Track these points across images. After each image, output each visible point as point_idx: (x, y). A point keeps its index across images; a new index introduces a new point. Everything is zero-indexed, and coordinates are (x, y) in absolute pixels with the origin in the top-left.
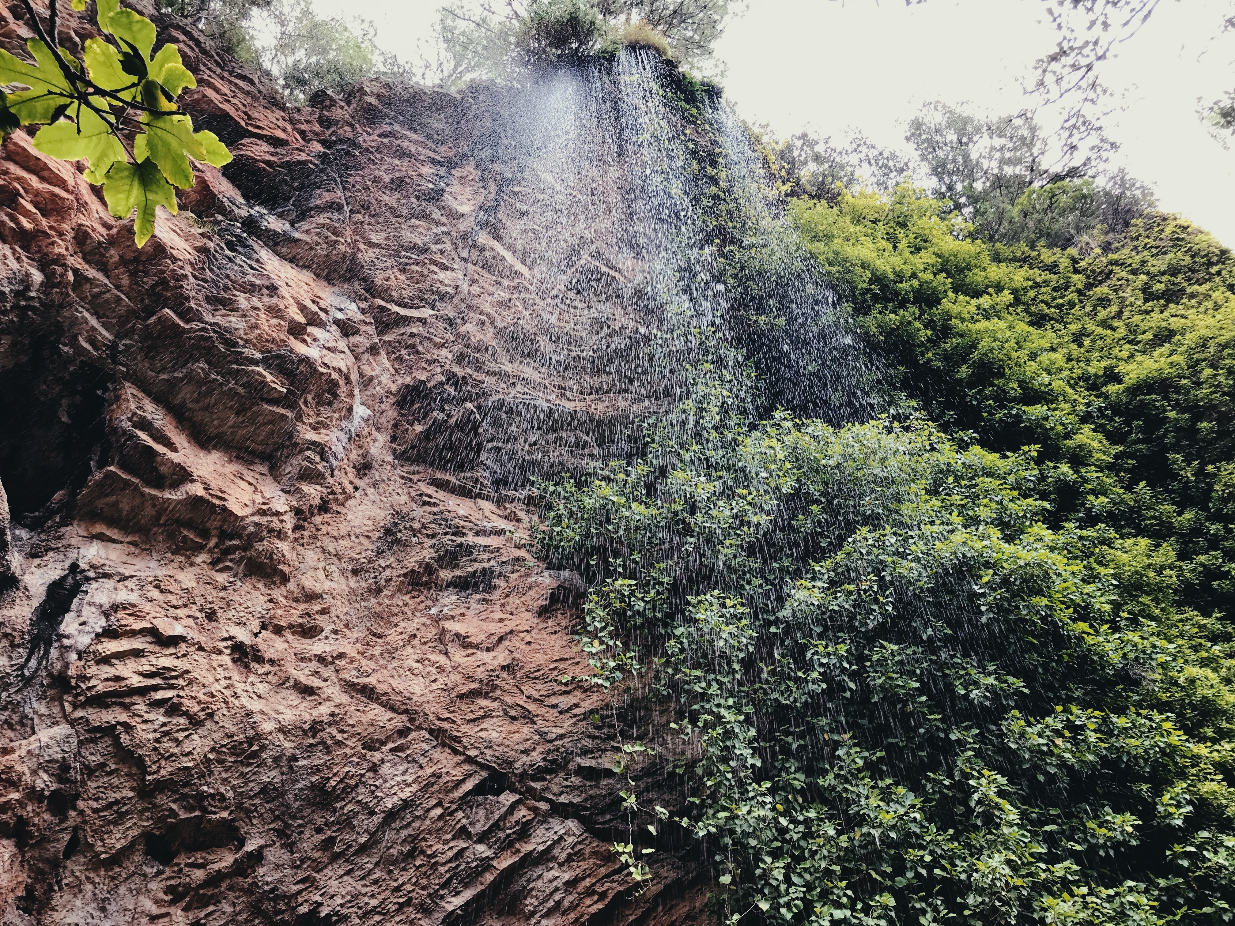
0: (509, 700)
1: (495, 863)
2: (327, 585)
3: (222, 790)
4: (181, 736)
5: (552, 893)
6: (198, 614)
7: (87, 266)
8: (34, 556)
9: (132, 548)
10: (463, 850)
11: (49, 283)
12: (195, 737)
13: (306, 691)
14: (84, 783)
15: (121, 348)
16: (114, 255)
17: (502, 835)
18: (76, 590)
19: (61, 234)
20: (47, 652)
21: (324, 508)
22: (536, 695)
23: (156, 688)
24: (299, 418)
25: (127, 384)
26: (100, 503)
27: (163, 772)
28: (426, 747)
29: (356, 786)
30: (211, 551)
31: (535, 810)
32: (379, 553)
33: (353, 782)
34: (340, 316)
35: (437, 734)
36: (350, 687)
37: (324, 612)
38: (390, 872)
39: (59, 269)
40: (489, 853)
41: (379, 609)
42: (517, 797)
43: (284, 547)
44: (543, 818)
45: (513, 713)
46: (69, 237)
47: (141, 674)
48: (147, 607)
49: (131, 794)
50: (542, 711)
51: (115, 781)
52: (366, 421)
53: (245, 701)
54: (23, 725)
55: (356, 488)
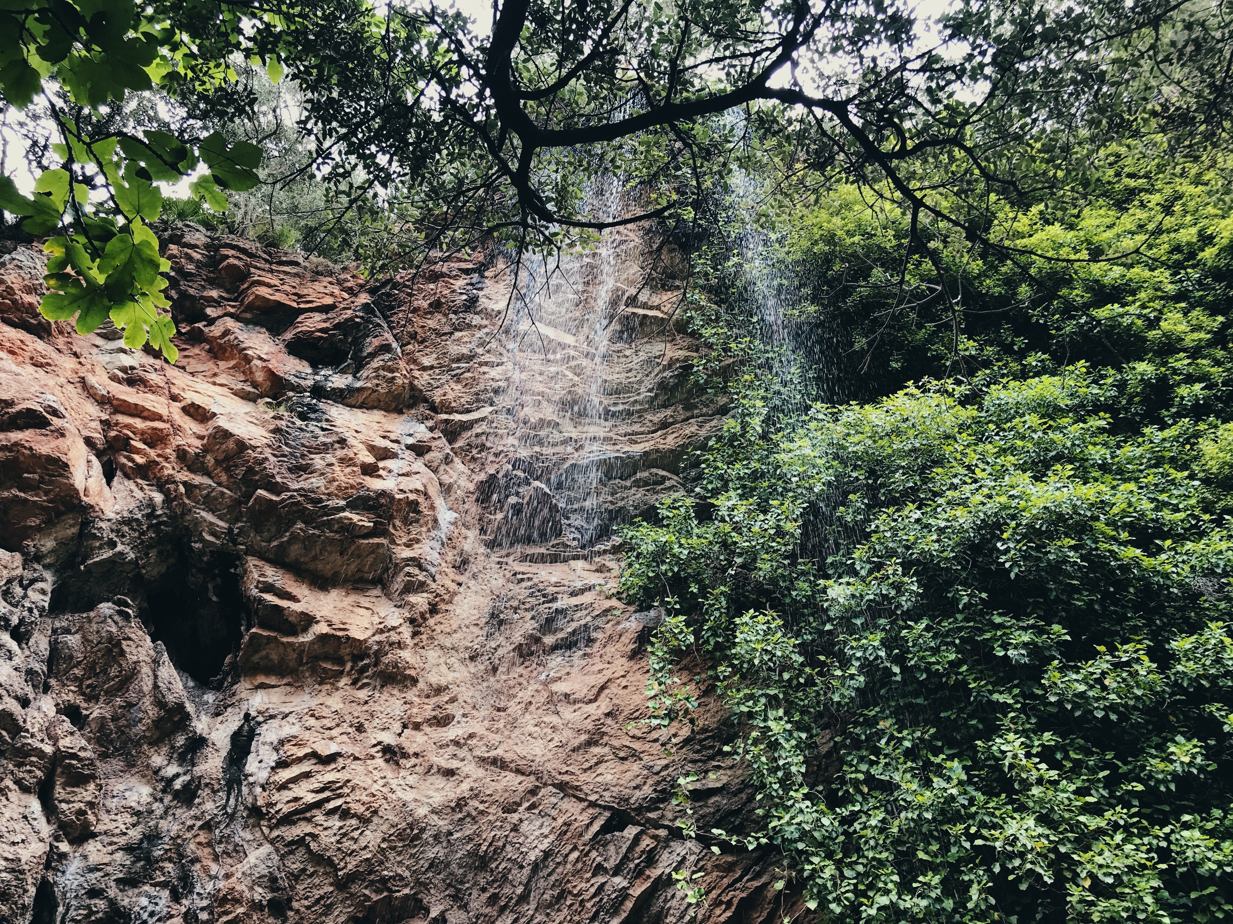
0: (616, 743)
1: (631, 892)
2: (451, 676)
3: (399, 871)
4: (356, 834)
5: (686, 909)
6: (350, 730)
7: (192, 476)
8: (218, 714)
9: (288, 688)
10: (603, 885)
11: (168, 501)
12: (367, 832)
13: (449, 773)
14: (292, 888)
15: (236, 531)
16: (210, 460)
17: (632, 866)
18: (252, 735)
19: (166, 459)
20: (240, 791)
21: (434, 610)
22: (639, 734)
23: (328, 800)
24: (393, 542)
25: (249, 558)
26: (256, 658)
27: (350, 867)
28: (554, 800)
29: (504, 846)
30: (349, 674)
31: (655, 837)
32: (489, 636)
33: (500, 844)
34: (410, 441)
35: (562, 787)
36: (482, 761)
37: (453, 700)
38: (548, 915)
39: (172, 487)
40: (625, 884)
41: (499, 686)
42: (639, 829)
43: (406, 655)
44: (665, 843)
45: (622, 754)
46: (173, 458)
47: (313, 791)
48: (306, 735)
49: (331, 889)
50: (647, 746)
51: (317, 881)
52: (455, 524)
53: (400, 794)
54: (237, 852)
55: (460, 584)
